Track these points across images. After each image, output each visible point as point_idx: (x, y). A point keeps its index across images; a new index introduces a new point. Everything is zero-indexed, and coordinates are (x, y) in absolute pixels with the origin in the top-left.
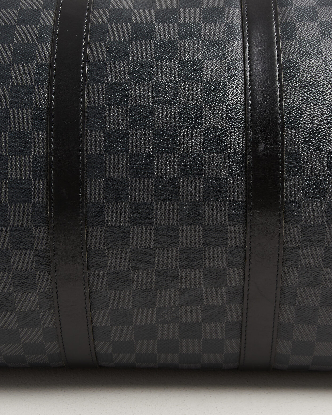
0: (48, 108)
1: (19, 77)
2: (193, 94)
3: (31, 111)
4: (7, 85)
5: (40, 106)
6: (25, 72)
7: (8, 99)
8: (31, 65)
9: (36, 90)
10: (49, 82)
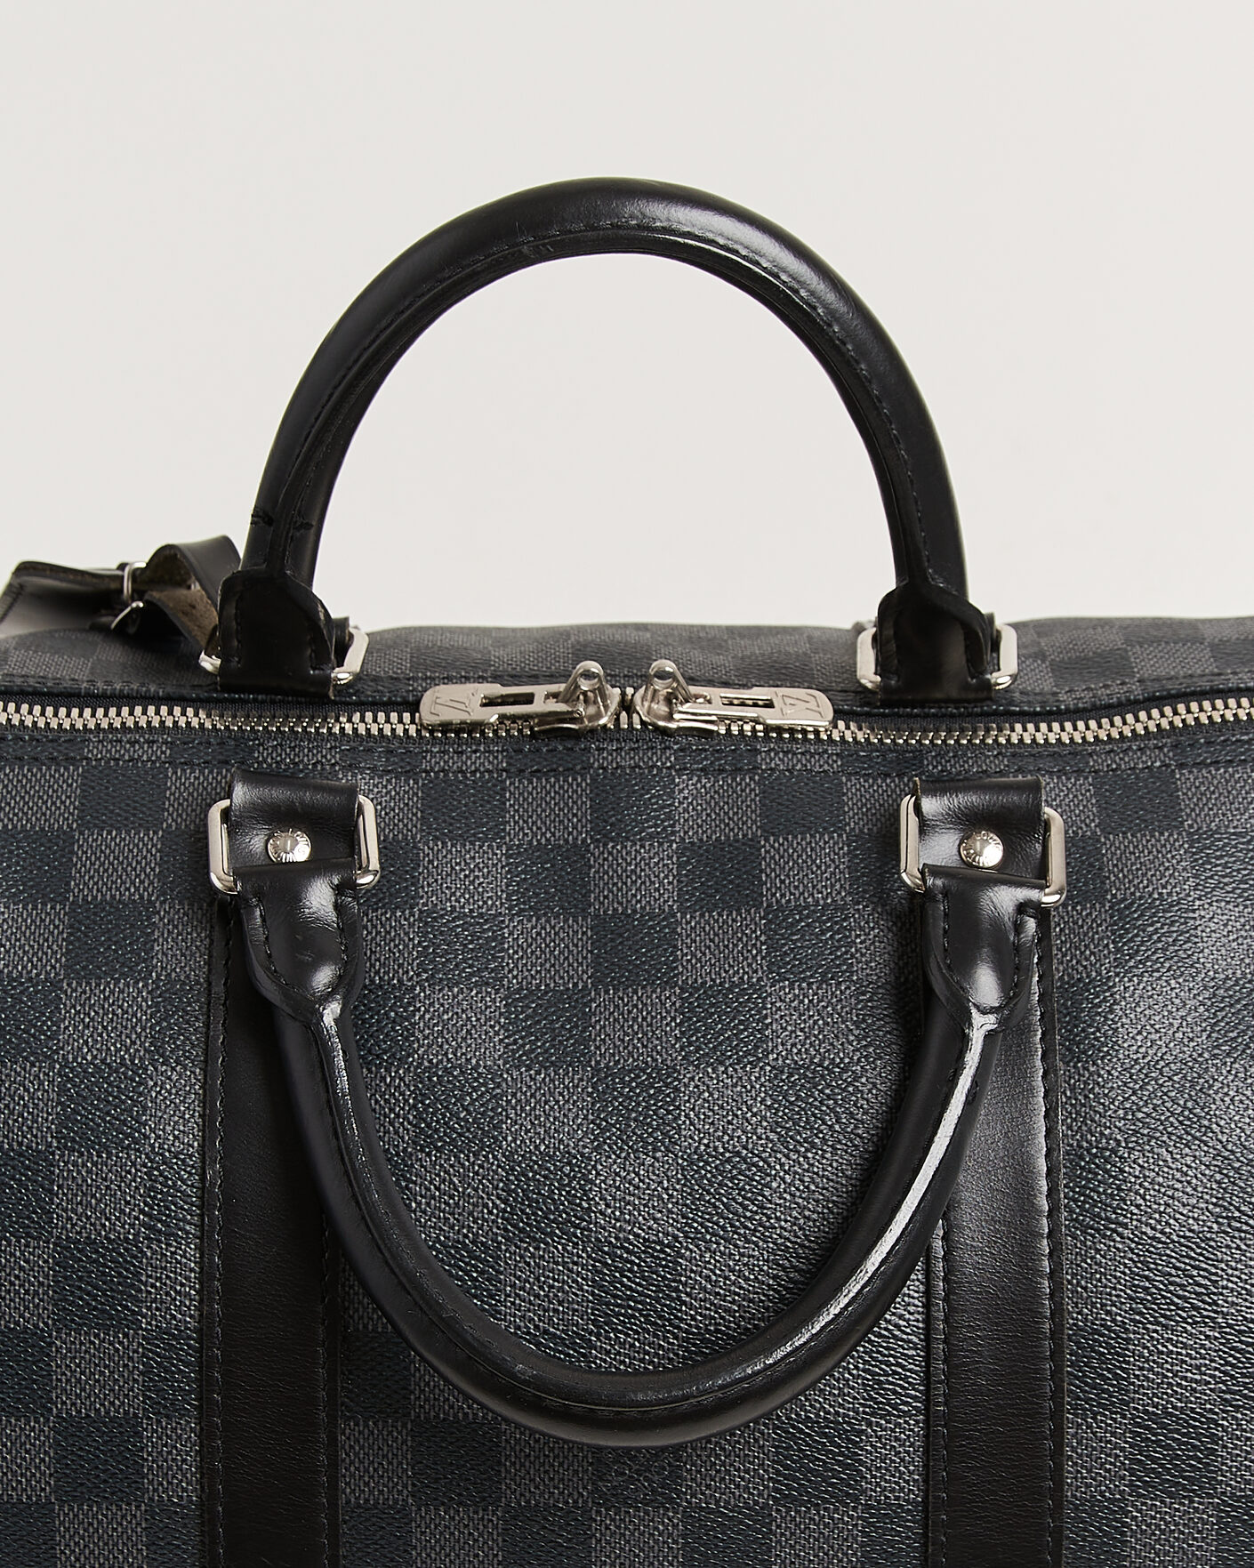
0: (201, 1505)
1: (83, 1382)
2: (738, 1470)
3: (138, 1514)
4: (42, 1415)
5: (172, 1496)
6: (106, 1366)
7: (49, 1469)
8: (126, 1335)
9: (152, 1436)
10: (201, 1406)
